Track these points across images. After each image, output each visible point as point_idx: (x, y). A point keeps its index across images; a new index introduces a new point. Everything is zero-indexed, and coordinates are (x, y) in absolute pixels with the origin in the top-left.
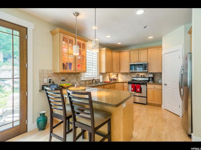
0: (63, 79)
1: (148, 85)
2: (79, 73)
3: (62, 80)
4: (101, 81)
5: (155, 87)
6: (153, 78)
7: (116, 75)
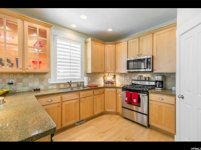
0: (10, 82)
1: (150, 95)
2: (45, 73)
3: (9, 84)
4: (86, 84)
5: (162, 99)
6: (162, 82)
7: (113, 77)
